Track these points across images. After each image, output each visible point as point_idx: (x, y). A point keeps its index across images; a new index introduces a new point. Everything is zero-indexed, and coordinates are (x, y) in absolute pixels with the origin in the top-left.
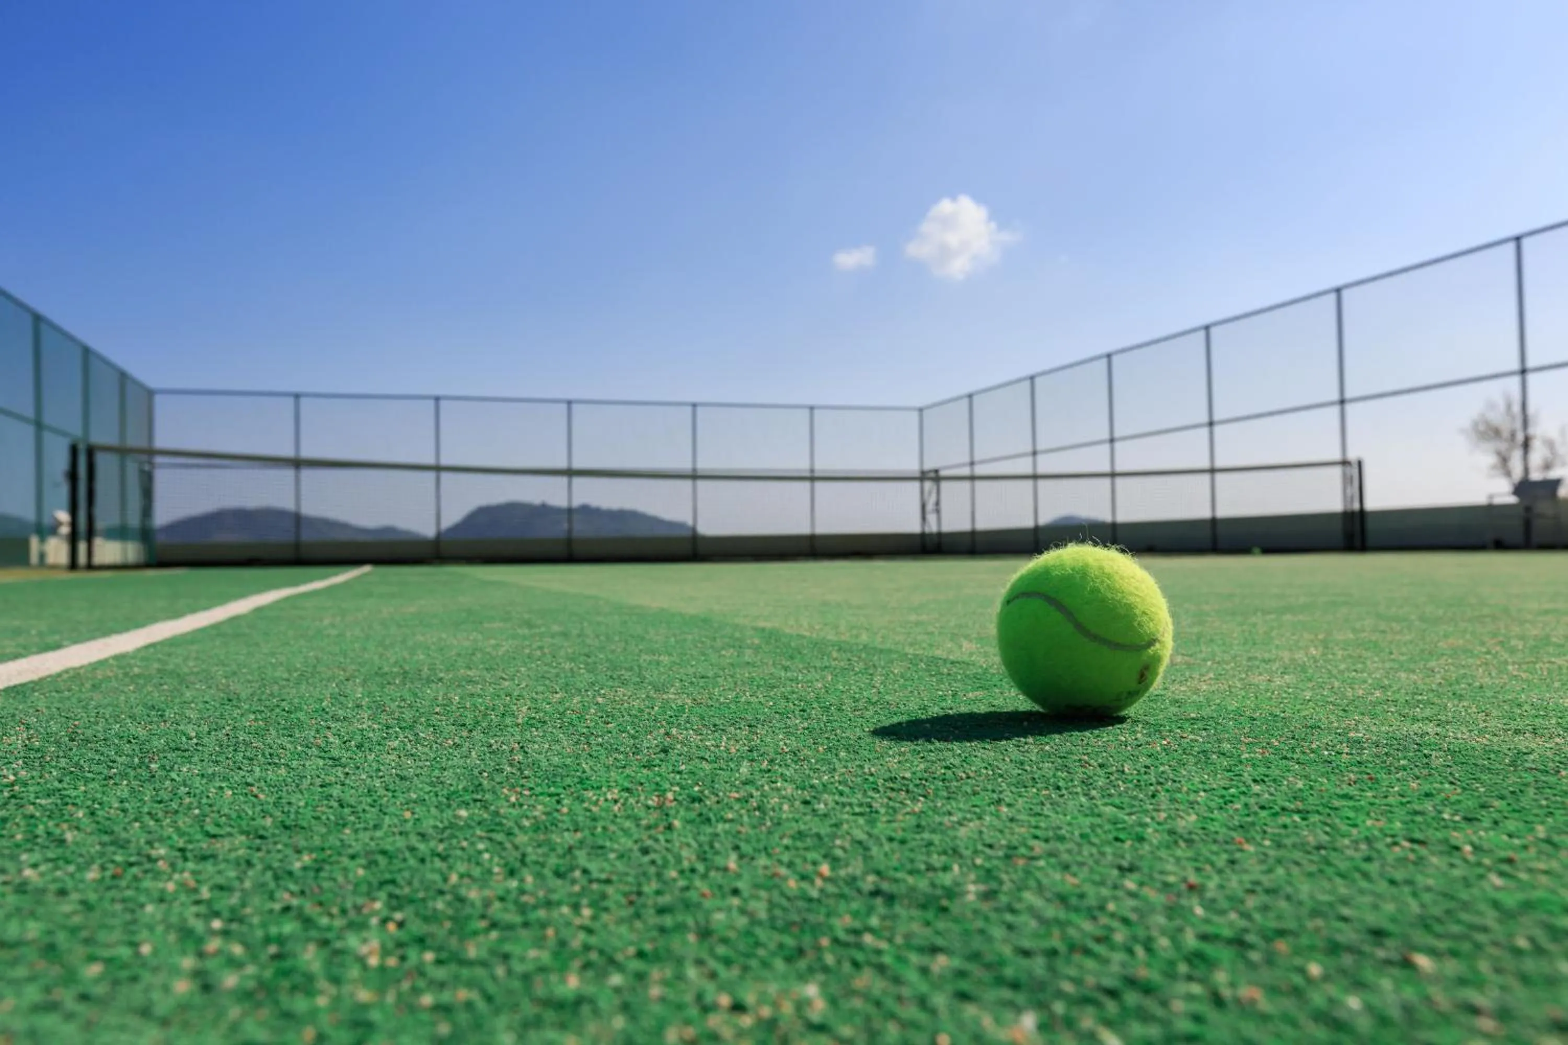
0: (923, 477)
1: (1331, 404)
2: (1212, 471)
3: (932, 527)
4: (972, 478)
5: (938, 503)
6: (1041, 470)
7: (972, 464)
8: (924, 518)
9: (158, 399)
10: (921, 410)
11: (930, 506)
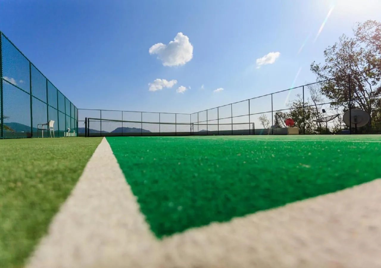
0: (191, 124)
1: (248, 115)
2: (232, 124)
3: (192, 131)
4: (198, 124)
5: (193, 128)
6: (208, 124)
7: (198, 122)
8: (191, 130)
9: (78, 110)
10: (191, 114)
11: (192, 128)
